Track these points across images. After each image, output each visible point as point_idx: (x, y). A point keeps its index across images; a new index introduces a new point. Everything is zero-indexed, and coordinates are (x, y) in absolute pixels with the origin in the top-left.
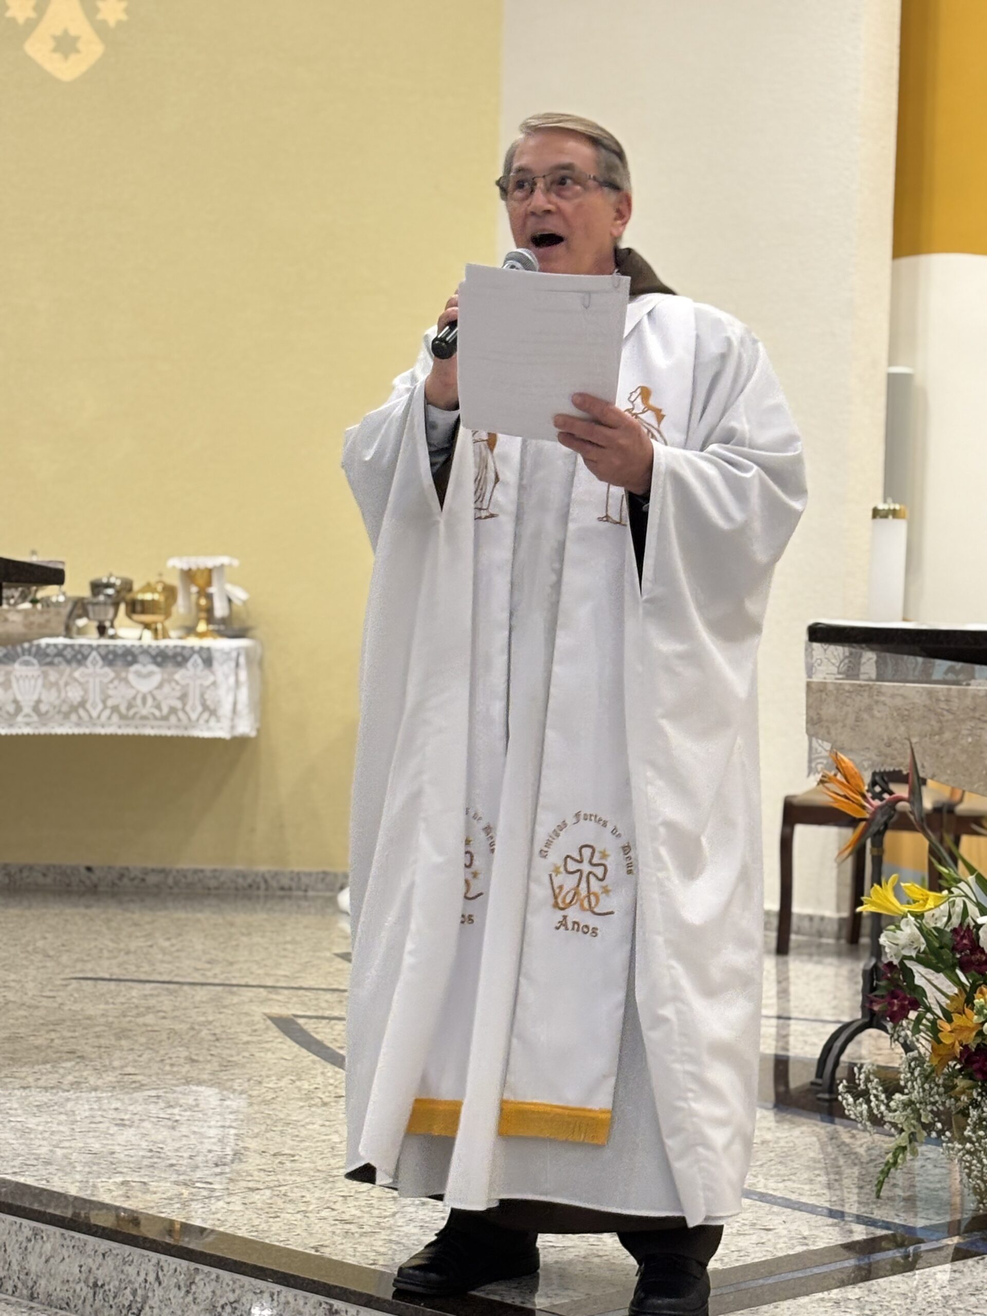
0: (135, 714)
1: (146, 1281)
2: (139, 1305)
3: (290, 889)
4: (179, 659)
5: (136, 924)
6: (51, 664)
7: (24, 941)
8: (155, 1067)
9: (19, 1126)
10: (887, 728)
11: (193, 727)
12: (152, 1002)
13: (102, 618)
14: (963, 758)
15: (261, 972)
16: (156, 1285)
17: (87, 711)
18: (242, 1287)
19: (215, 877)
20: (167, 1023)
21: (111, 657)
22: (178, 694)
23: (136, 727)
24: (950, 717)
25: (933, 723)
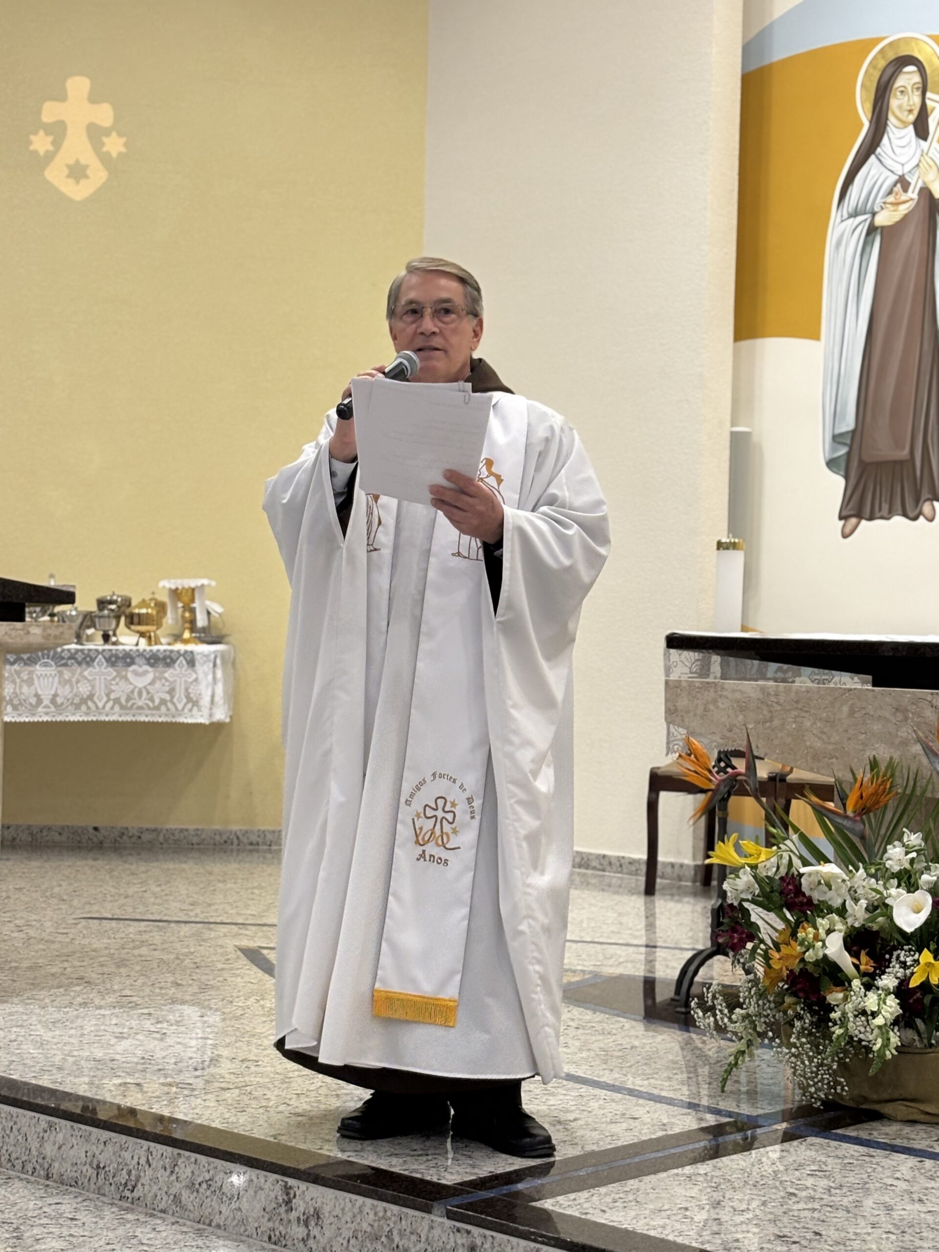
0: (134, 704)
1: (139, 1164)
2: (133, 1183)
3: (258, 844)
4: (168, 660)
5: (133, 874)
6: (65, 665)
7: (43, 887)
8: (147, 990)
9: (38, 1038)
10: (729, 717)
11: (180, 715)
12: (145, 937)
13: (107, 628)
14: (789, 740)
15: (234, 911)
16: (147, 1166)
17: (95, 703)
18: (216, 1168)
19: (197, 835)
20: (156, 953)
21: (113, 659)
22: (167, 689)
23: (134, 716)
24: (779, 708)
25: (765, 712)
